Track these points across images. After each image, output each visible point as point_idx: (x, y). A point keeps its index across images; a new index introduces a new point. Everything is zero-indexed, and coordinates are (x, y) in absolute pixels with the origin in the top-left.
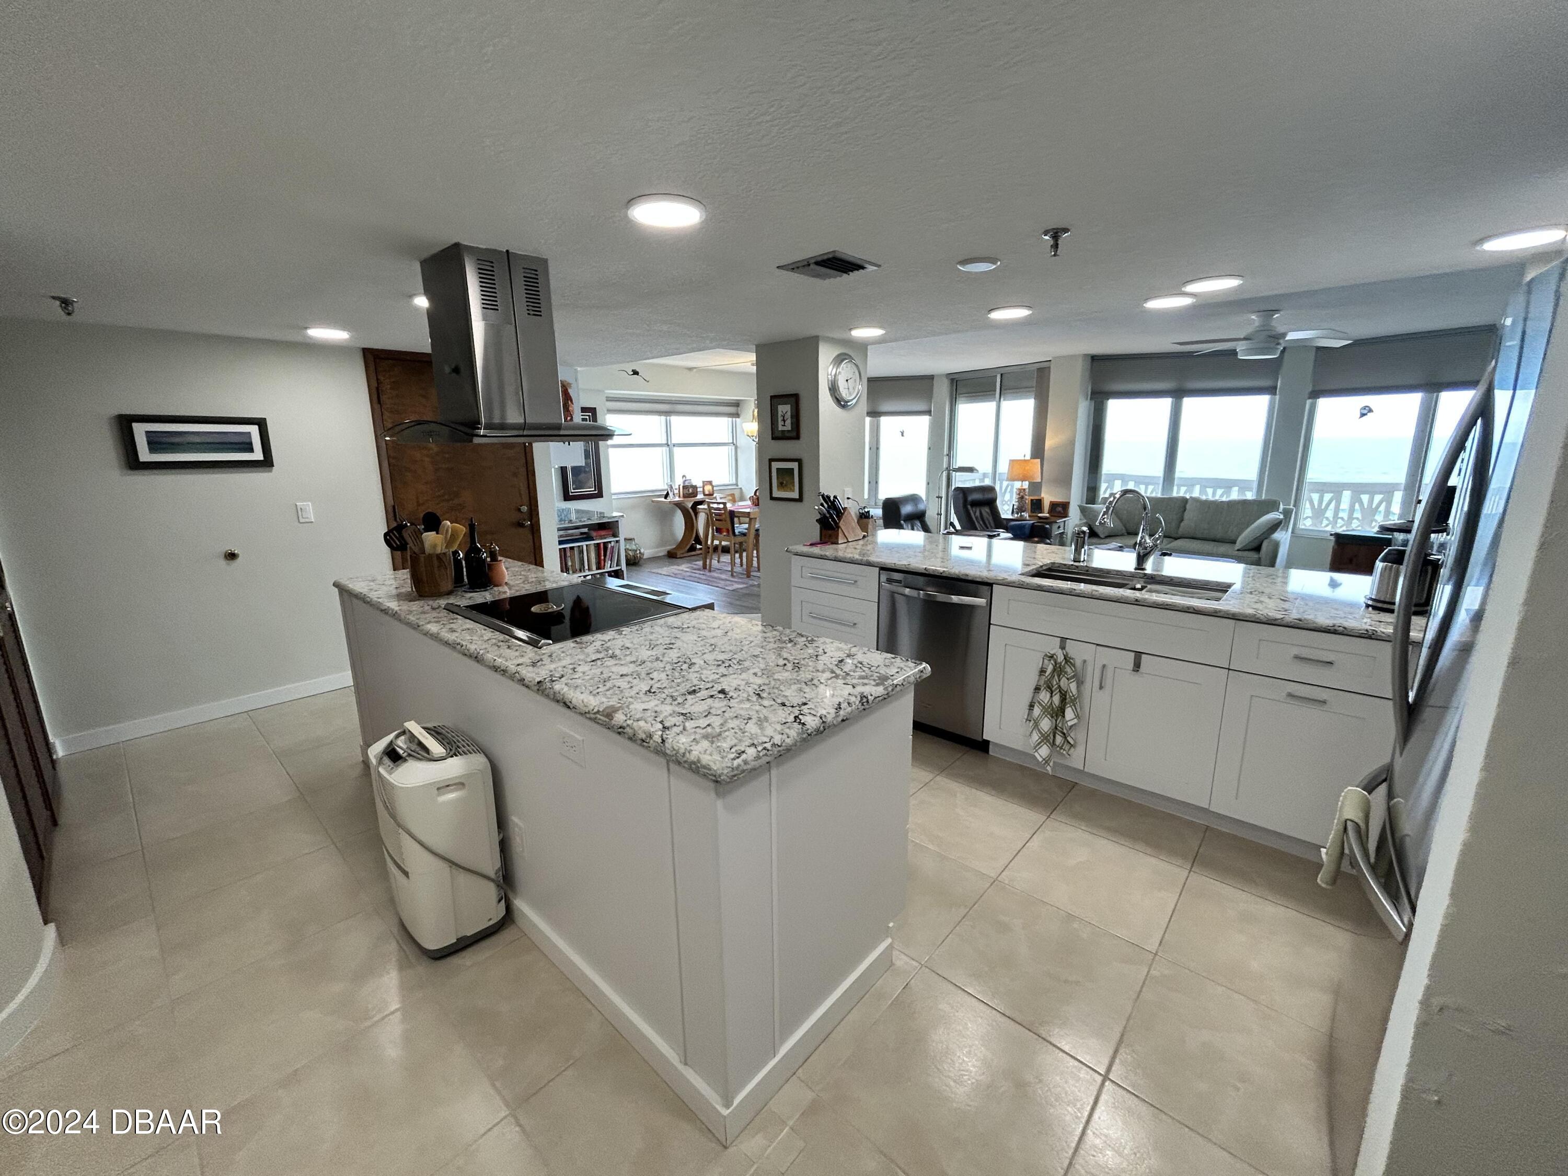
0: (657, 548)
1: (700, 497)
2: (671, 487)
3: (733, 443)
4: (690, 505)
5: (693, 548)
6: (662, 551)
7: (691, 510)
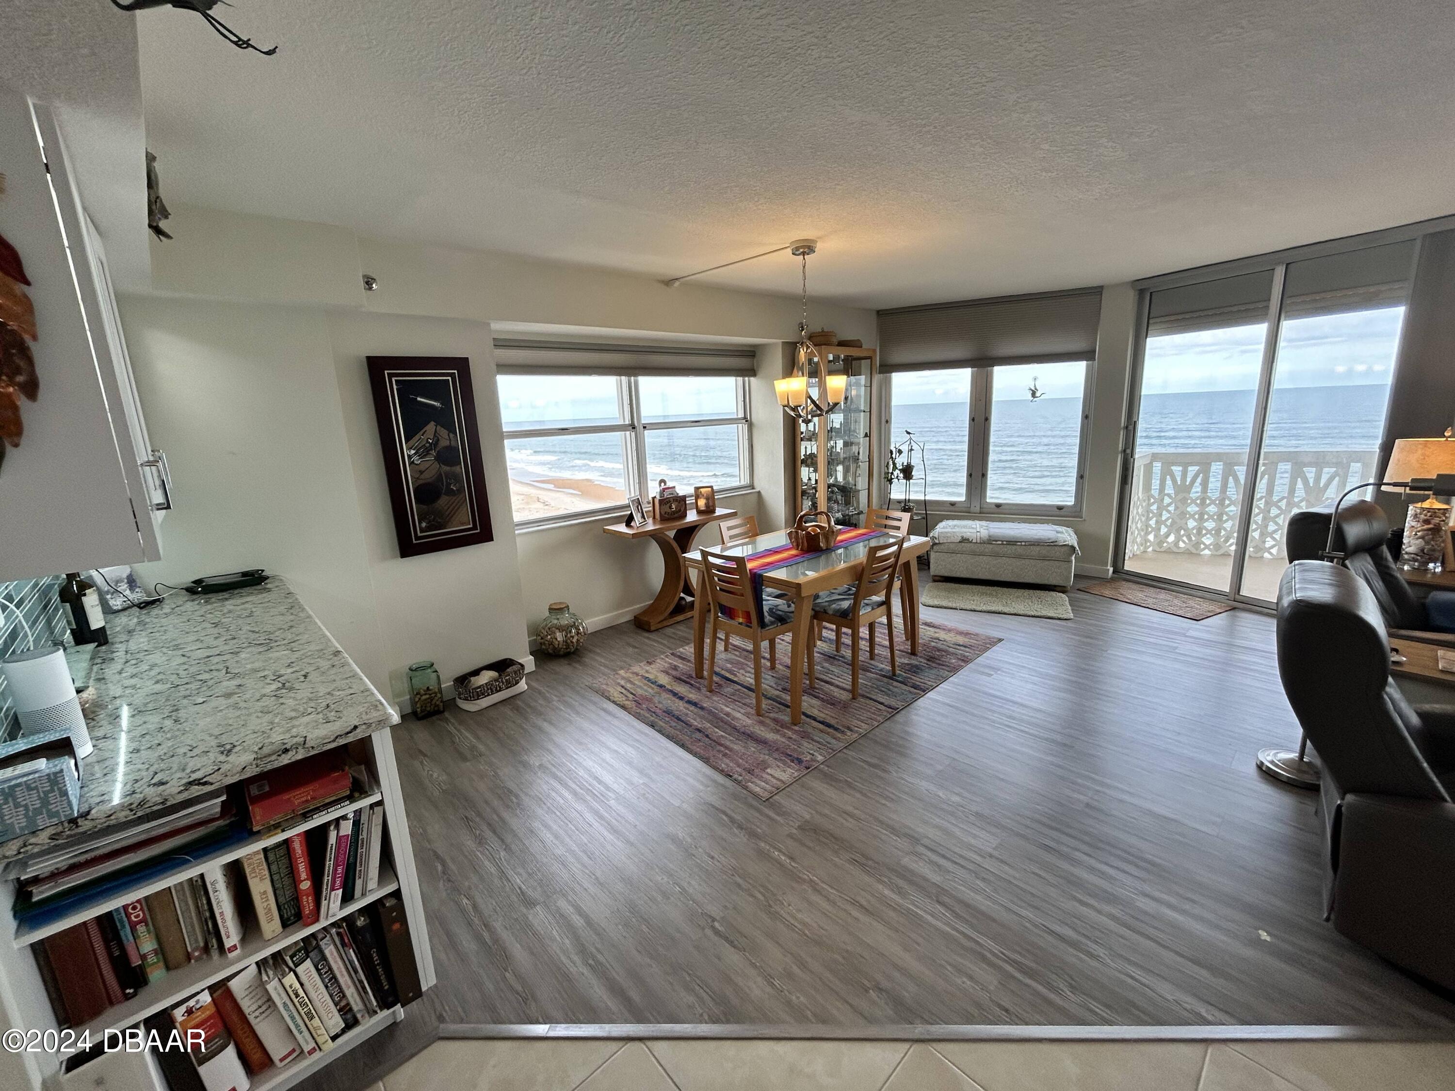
0: (617, 609)
1: (692, 516)
2: (638, 503)
3: (745, 418)
4: (672, 534)
5: (681, 608)
6: (625, 614)
7: (675, 545)
